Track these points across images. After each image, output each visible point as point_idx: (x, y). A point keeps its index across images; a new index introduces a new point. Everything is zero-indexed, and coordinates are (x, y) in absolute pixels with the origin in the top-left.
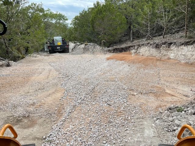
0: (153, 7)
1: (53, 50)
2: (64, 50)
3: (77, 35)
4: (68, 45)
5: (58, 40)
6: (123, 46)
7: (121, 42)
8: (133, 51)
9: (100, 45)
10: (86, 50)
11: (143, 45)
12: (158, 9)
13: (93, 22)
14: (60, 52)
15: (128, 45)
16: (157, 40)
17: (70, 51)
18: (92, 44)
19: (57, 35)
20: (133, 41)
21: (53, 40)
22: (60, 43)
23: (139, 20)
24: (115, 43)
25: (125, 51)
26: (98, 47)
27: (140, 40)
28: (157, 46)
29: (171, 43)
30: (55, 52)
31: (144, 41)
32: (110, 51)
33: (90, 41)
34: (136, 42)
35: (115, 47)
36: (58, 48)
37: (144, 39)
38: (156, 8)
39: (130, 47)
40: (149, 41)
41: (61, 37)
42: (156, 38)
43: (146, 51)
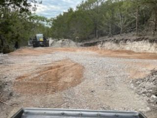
1: (36, 44)
2: (45, 44)
3: (55, 33)
4: (48, 41)
5: (40, 36)
6: (92, 41)
7: (89, 39)
8: (99, 45)
9: (74, 40)
11: (106, 41)
14: (42, 46)
15: (96, 41)
16: (117, 37)
17: (50, 45)
18: (67, 40)
19: (39, 33)
20: (98, 38)
21: (36, 37)
22: (42, 39)
24: (85, 39)
25: (93, 45)
26: (73, 43)
27: (104, 37)
28: (117, 42)
29: (127, 40)
30: (38, 46)
32: (82, 46)
33: (66, 38)
34: (101, 39)
35: (86, 42)
36: (41, 43)
37: (107, 37)
40: (110, 38)
41: (42, 35)
42: (115, 36)
43: (109, 45)
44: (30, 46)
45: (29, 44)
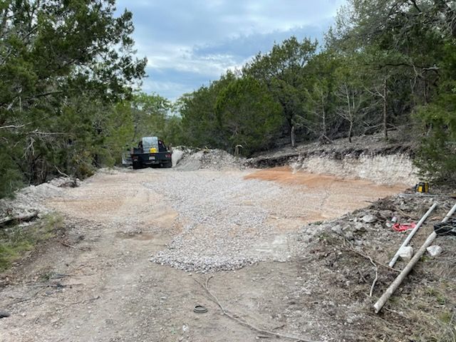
0: (330, 86)
1: (140, 161)
2: (162, 162)
3: (188, 134)
4: (171, 154)
5: (151, 143)
6: (277, 155)
7: (273, 147)
8: (295, 165)
9: (232, 152)
10: (205, 162)
11: (313, 153)
12: (338, 89)
13: (219, 111)
14: (154, 166)
15: (286, 154)
16: (339, 145)
17: (174, 164)
18: (216, 151)
19: (148, 134)
20: (296, 146)
21: (141, 143)
22: (155, 150)
23: (306, 108)
24: (262, 150)
25: (280, 165)
26: (229, 157)
27: (309, 145)
28: (338, 157)
29: (360, 152)
30: (146, 166)
31: (316, 146)
32: (250, 164)
33: (214, 145)
34: (301, 148)
35: (261, 157)
36: (150, 158)
37: (317, 144)
38: (335, 88)
39: (288, 157)
40: (324, 147)
41: (156, 138)
42: (338, 142)
43: (317, 165)
44: (125, 166)
45: (124, 162)
